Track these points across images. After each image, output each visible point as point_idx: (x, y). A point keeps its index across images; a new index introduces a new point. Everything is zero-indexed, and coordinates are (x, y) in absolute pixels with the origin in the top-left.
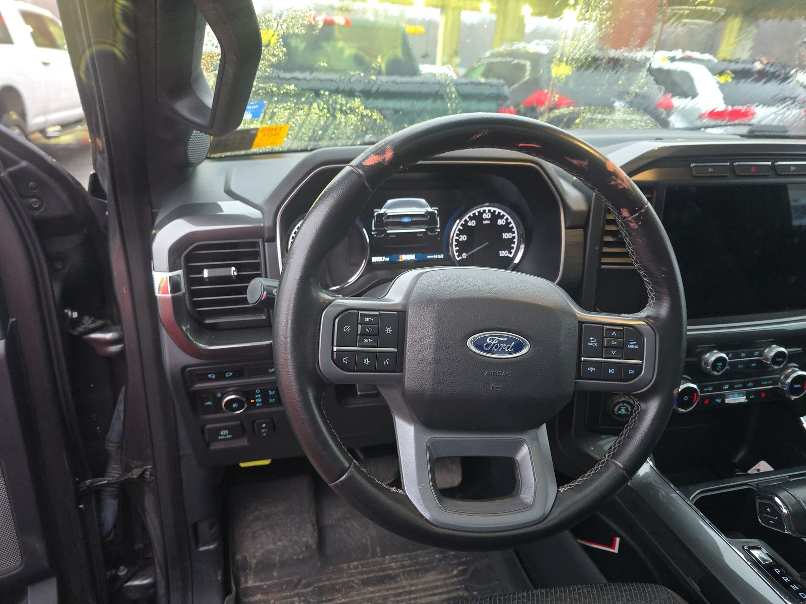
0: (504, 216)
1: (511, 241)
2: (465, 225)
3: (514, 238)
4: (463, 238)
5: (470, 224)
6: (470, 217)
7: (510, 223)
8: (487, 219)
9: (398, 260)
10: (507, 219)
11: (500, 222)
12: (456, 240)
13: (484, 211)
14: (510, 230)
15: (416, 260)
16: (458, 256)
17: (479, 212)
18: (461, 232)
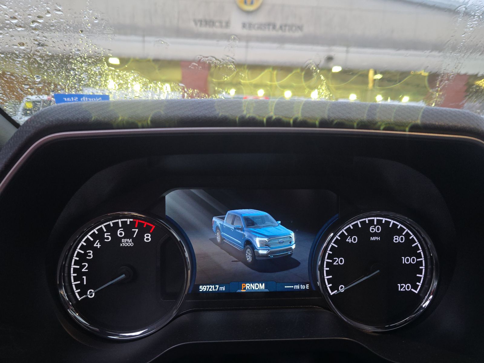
0: (402, 230)
1: (416, 268)
2: (342, 242)
3: (420, 263)
4: (339, 261)
5: (349, 240)
6: (348, 230)
7: (413, 241)
8: (375, 234)
9: (239, 291)
10: (407, 235)
11: (397, 239)
12: (328, 264)
13: (371, 222)
14: (414, 252)
15: (267, 290)
16: (332, 289)
17: (363, 223)
18: (336, 253)
